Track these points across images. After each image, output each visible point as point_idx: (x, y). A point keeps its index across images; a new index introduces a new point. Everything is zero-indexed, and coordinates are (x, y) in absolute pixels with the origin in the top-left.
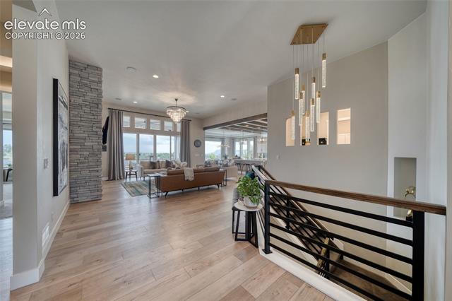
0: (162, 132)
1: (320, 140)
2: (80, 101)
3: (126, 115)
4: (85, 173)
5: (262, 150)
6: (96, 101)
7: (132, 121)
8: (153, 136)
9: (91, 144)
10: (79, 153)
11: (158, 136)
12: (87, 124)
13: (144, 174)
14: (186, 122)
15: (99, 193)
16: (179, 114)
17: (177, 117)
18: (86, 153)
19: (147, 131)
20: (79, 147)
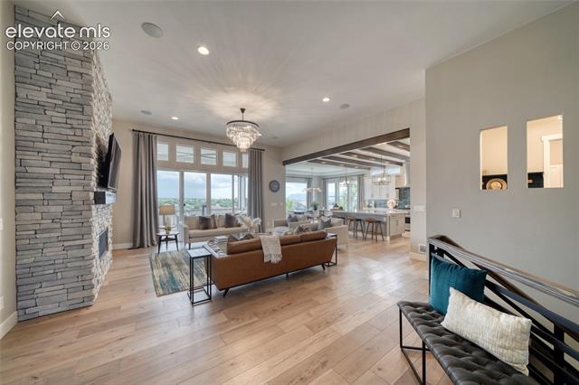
0: (220, 169)
1: (531, 176)
2: (41, 96)
3: (164, 142)
4: (54, 251)
5: (372, 196)
6: (77, 98)
7: (172, 151)
8: (205, 175)
9: (69, 189)
10: (39, 208)
11: (213, 175)
12: (57, 147)
13: (190, 239)
14: (256, 153)
15: (86, 293)
16: (248, 135)
17: (244, 141)
18: (55, 209)
19: (197, 167)
20: (41, 196)
